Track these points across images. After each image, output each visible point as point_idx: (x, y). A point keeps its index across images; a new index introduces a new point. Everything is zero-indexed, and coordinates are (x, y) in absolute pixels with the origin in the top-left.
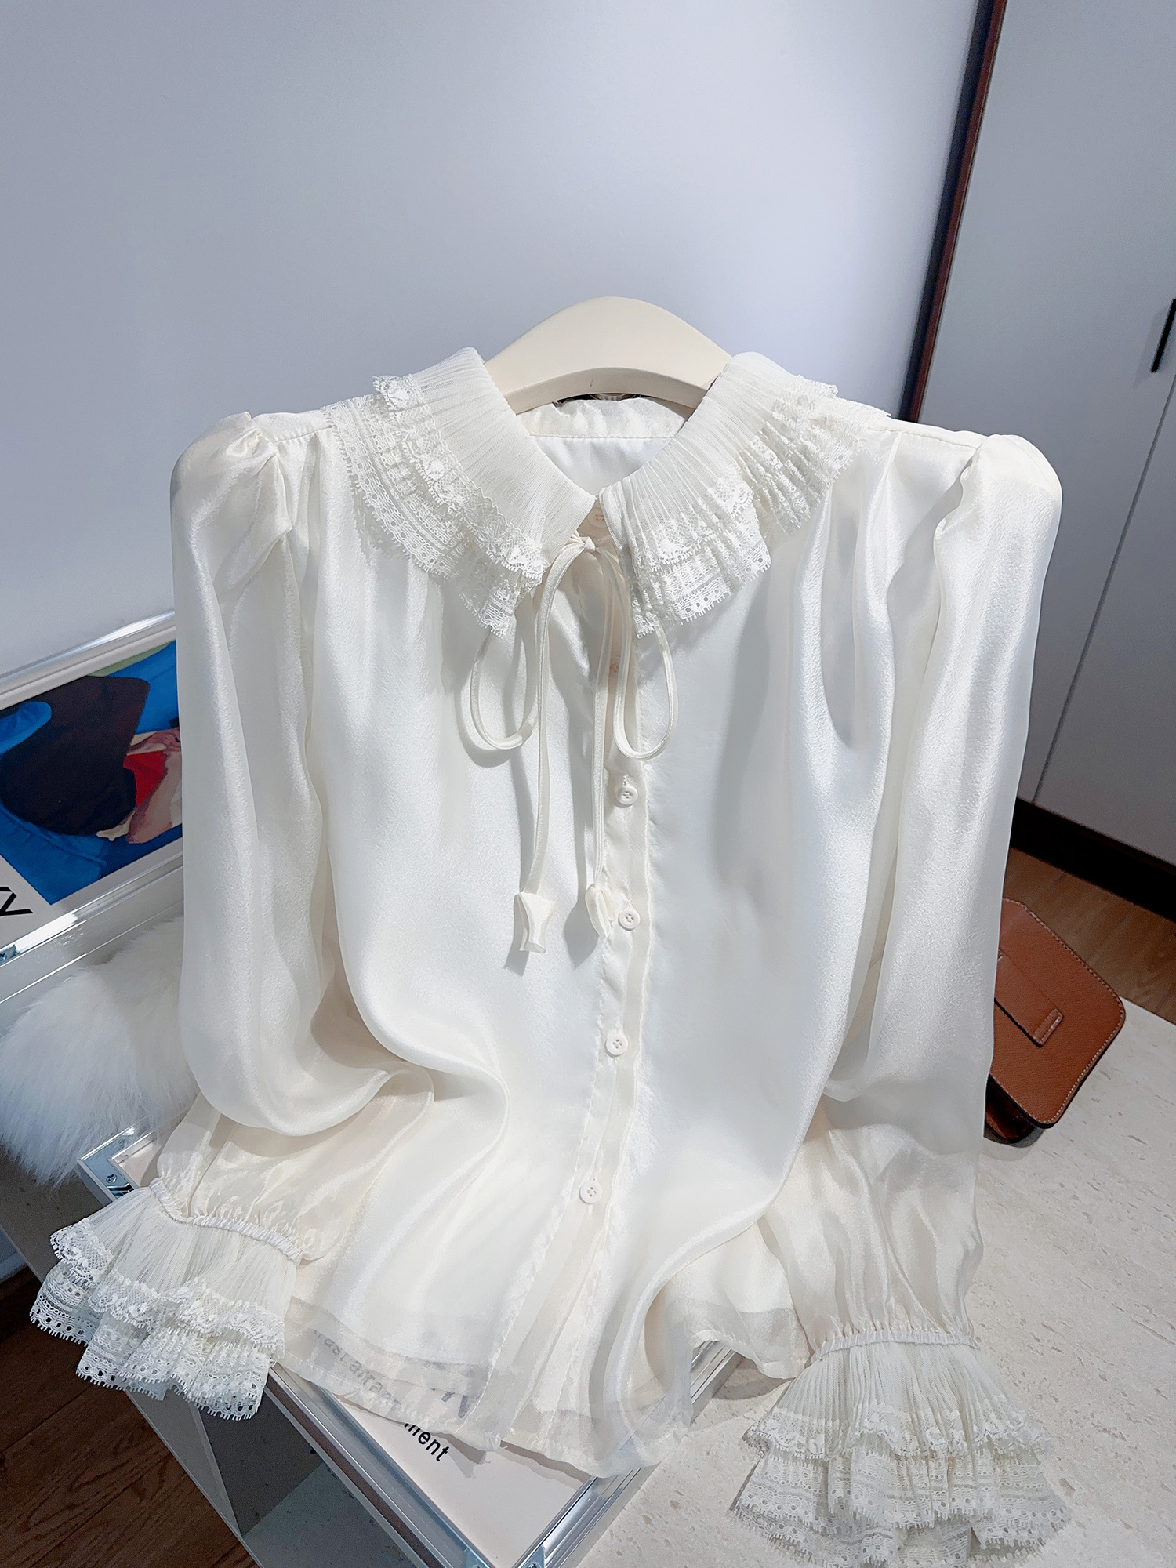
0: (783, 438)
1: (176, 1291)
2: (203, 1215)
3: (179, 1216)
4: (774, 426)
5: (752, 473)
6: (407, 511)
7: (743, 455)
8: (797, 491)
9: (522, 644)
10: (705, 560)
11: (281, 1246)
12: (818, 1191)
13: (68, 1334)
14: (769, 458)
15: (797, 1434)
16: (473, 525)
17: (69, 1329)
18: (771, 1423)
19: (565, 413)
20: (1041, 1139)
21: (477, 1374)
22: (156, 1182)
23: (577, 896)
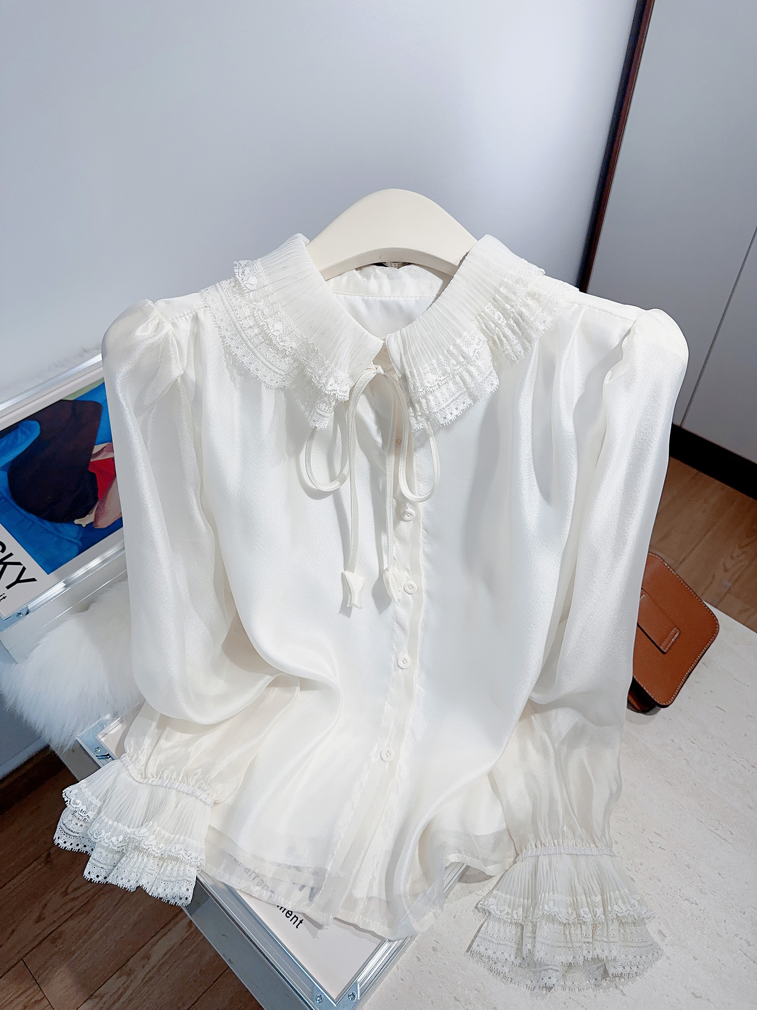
0: (507, 305)
1: (139, 831)
2: (153, 777)
3: (138, 778)
4: (501, 297)
5: (486, 327)
6: (259, 355)
7: (479, 314)
8: (516, 339)
9: (339, 427)
10: (456, 383)
11: (200, 798)
12: (524, 755)
13: (77, 848)
14: (498, 317)
15: (507, 908)
16: (303, 359)
17: (78, 845)
18: (491, 900)
19: (363, 278)
21: (319, 873)
22: (125, 756)
23: (378, 573)
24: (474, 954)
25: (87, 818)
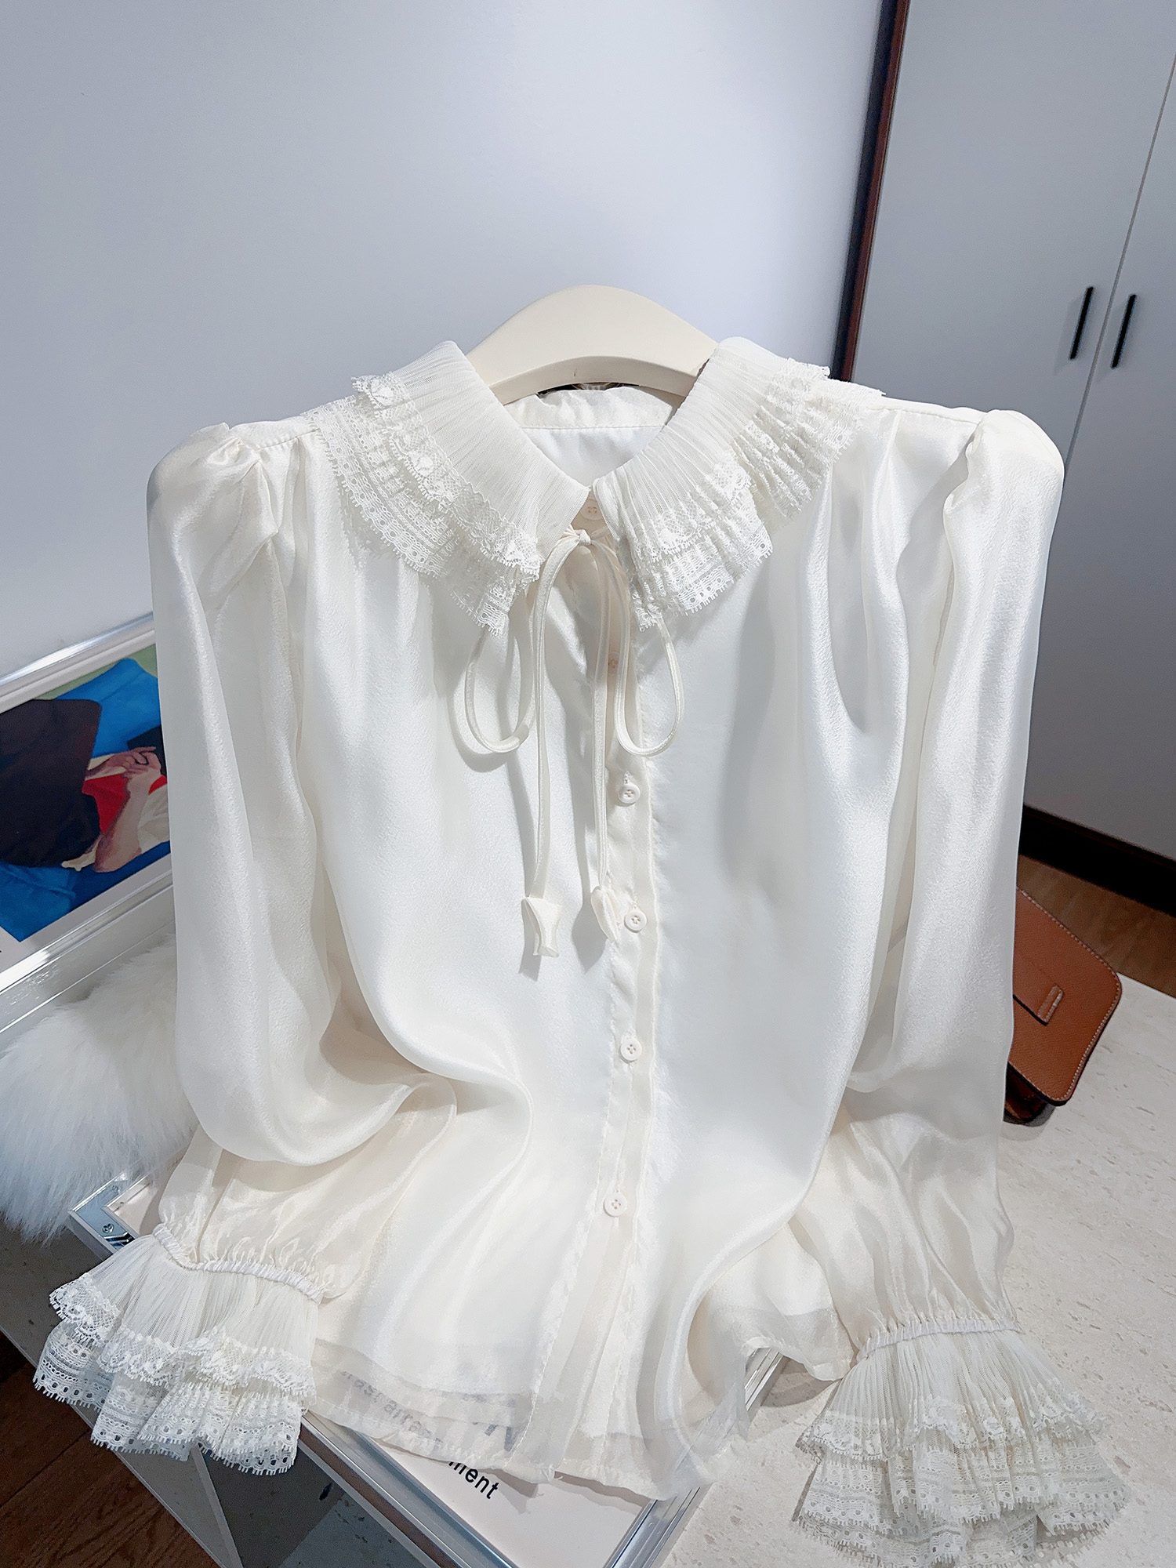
0: (779, 422)
1: (196, 1343)
2: (213, 1259)
3: (187, 1262)
4: (769, 410)
5: (748, 458)
6: (396, 510)
7: (738, 440)
8: (795, 474)
9: (516, 641)
10: (705, 549)
11: (300, 1286)
13: (76, 1398)
14: (765, 442)
15: (853, 1437)
16: (463, 522)
17: (76, 1393)
18: (824, 1427)
19: (550, 404)
20: (1053, 1117)
21: (520, 1403)
22: (160, 1228)
23: (581, 899)
24: (807, 1523)
25: (94, 1338)
